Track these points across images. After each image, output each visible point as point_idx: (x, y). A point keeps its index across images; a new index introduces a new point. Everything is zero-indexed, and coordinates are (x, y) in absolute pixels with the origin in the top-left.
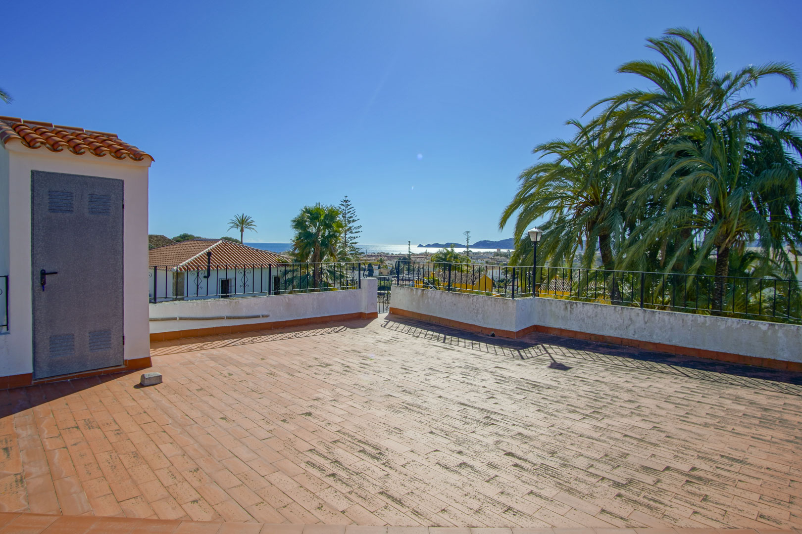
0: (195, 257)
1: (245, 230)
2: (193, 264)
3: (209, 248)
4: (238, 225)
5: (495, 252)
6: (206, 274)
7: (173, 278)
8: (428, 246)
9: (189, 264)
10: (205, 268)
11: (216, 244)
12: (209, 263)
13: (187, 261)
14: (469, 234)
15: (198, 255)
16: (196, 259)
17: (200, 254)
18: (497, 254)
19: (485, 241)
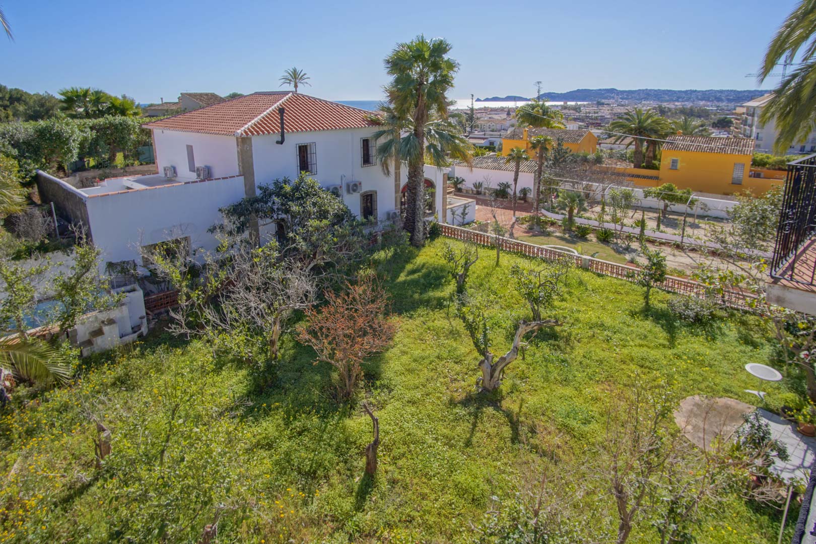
0: (262, 115)
1: (299, 85)
2: (260, 125)
3: (278, 103)
4: (290, 80)
5: (561, 106)
6: (280, 139)
7: (238, 145)
8: (487, 100)
9: (255, 125)
10: (277, 130)
11: (285, 98)
12: (282, 123)
13: (253, 122)
14: (541, 85)
15: (265, 113)
16: (263, 118)
17: (268, 111)
18: (564, 108)
19: (549, 94)
